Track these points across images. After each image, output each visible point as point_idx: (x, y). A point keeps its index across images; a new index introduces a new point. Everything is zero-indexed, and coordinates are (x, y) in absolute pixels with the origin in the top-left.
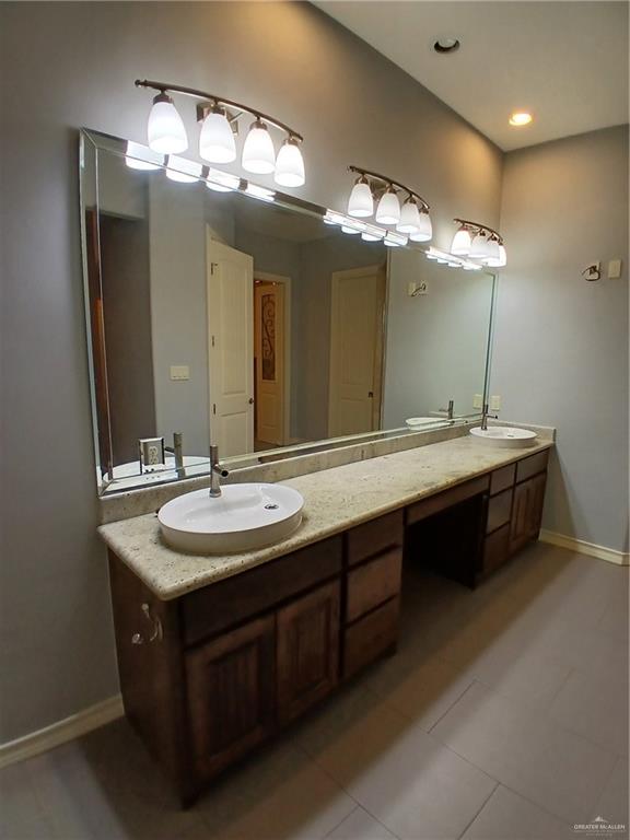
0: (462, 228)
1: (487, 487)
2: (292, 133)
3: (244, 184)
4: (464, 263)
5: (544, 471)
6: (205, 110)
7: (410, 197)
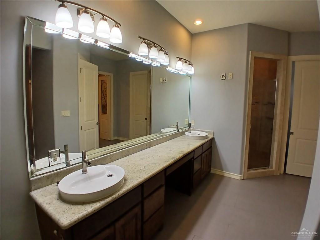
0: (179, 60)
1: (193, 156)
2: (116, 23)
3: (96, 41)
4: (180, 72)
5: (211, 147)
6: (81, 11)
7: (161, 49)
